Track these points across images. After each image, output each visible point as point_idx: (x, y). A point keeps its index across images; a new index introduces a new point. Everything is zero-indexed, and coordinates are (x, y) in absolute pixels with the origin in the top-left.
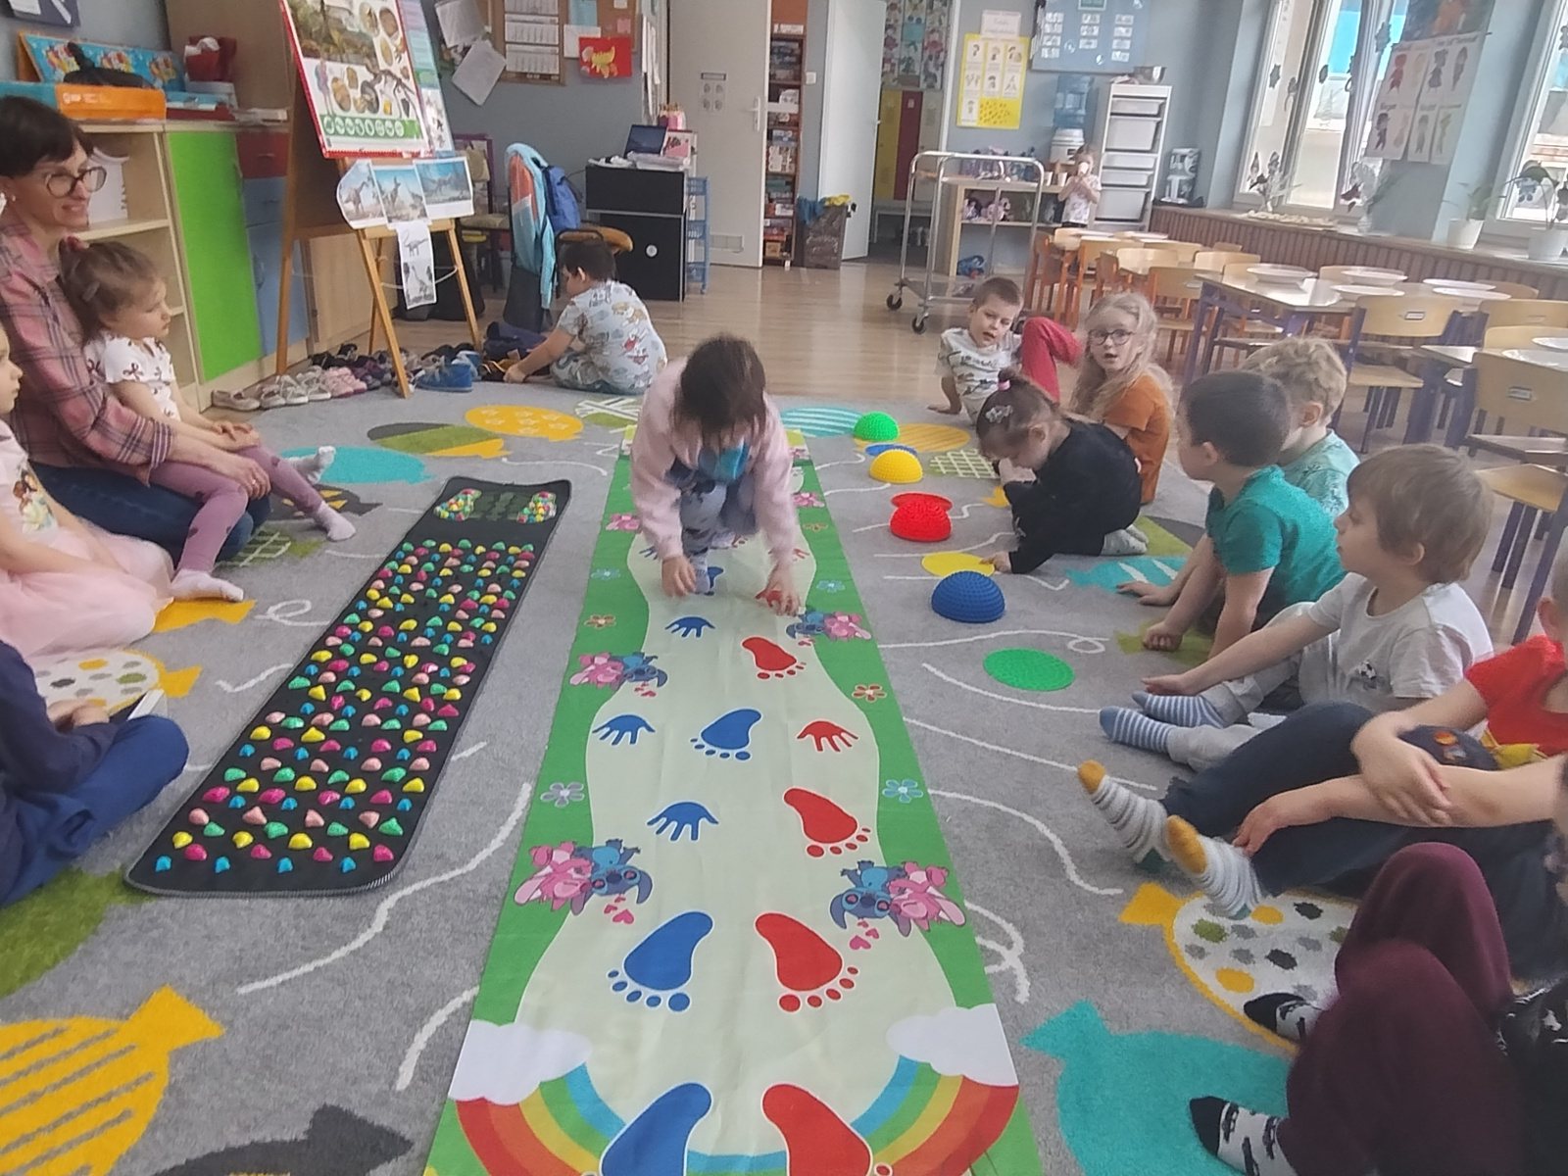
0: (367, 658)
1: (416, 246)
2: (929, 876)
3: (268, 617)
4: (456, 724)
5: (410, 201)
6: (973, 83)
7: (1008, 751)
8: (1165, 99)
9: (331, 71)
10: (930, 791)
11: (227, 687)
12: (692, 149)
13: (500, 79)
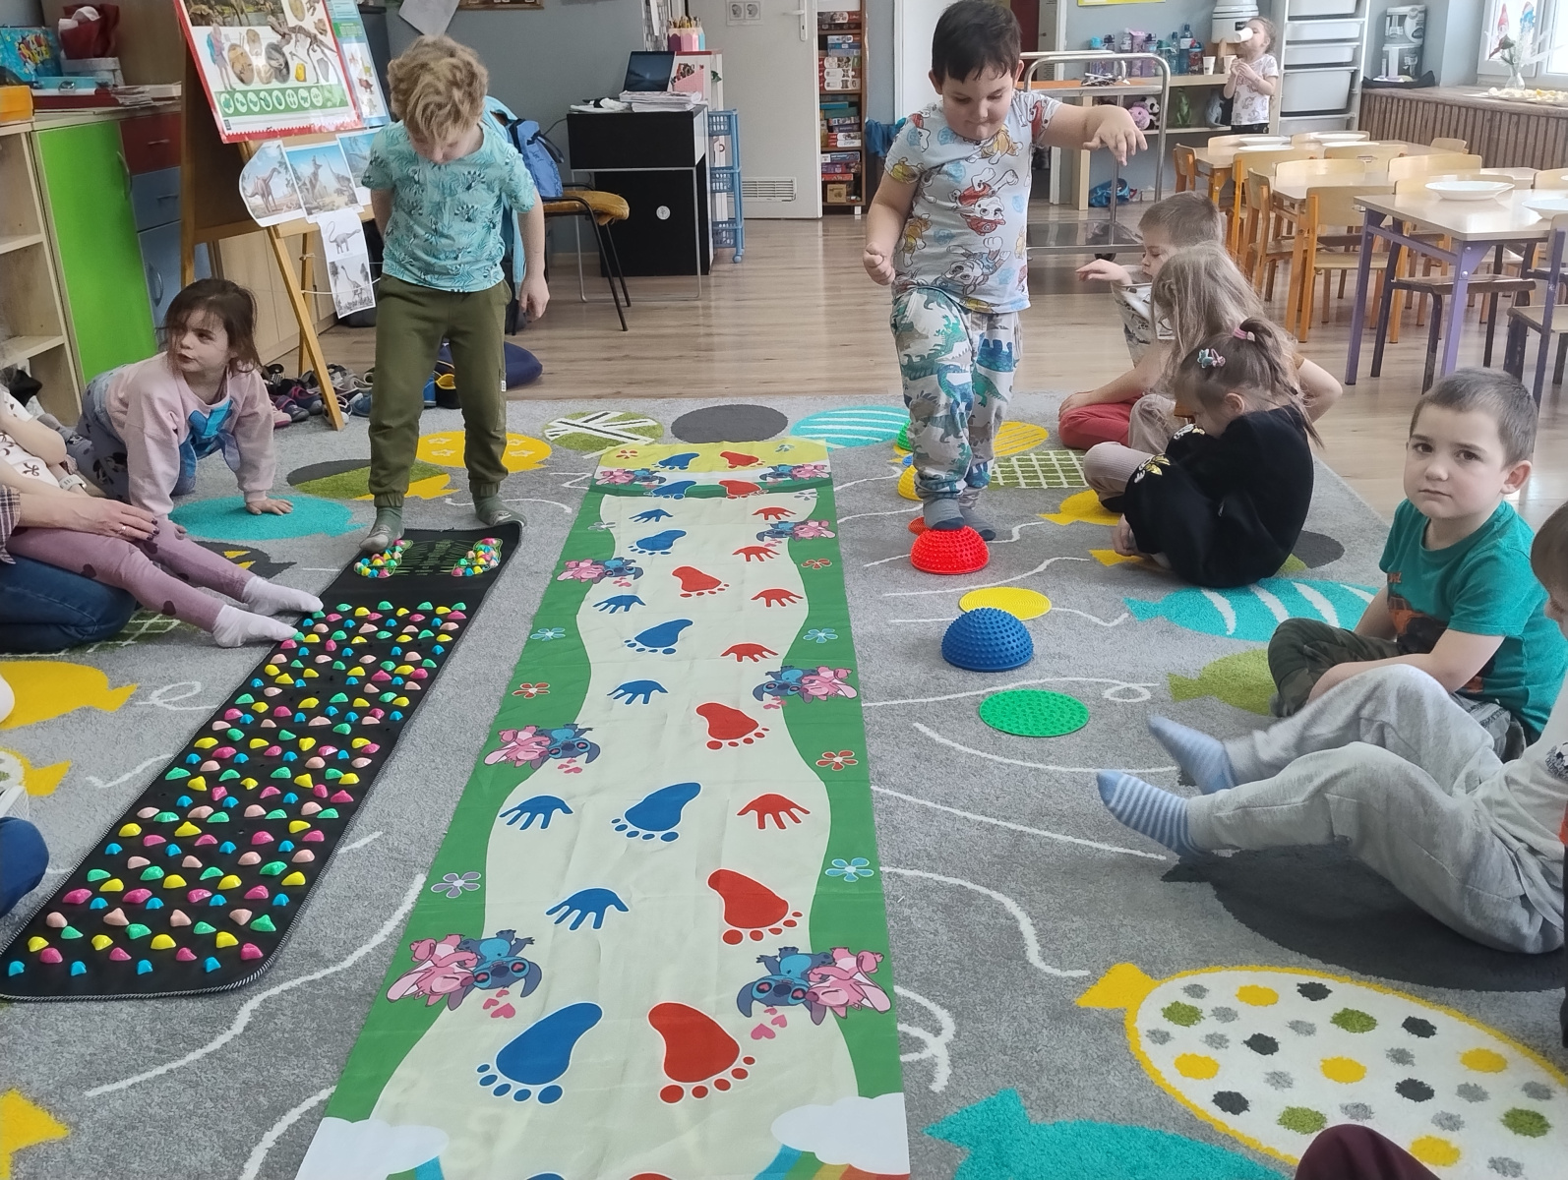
0: (257, 743)
2: (859, 962)
3: (150, 703)
4: (349, 812)
5: (334, 185)
9: (227, 39)
11: (97, 782)
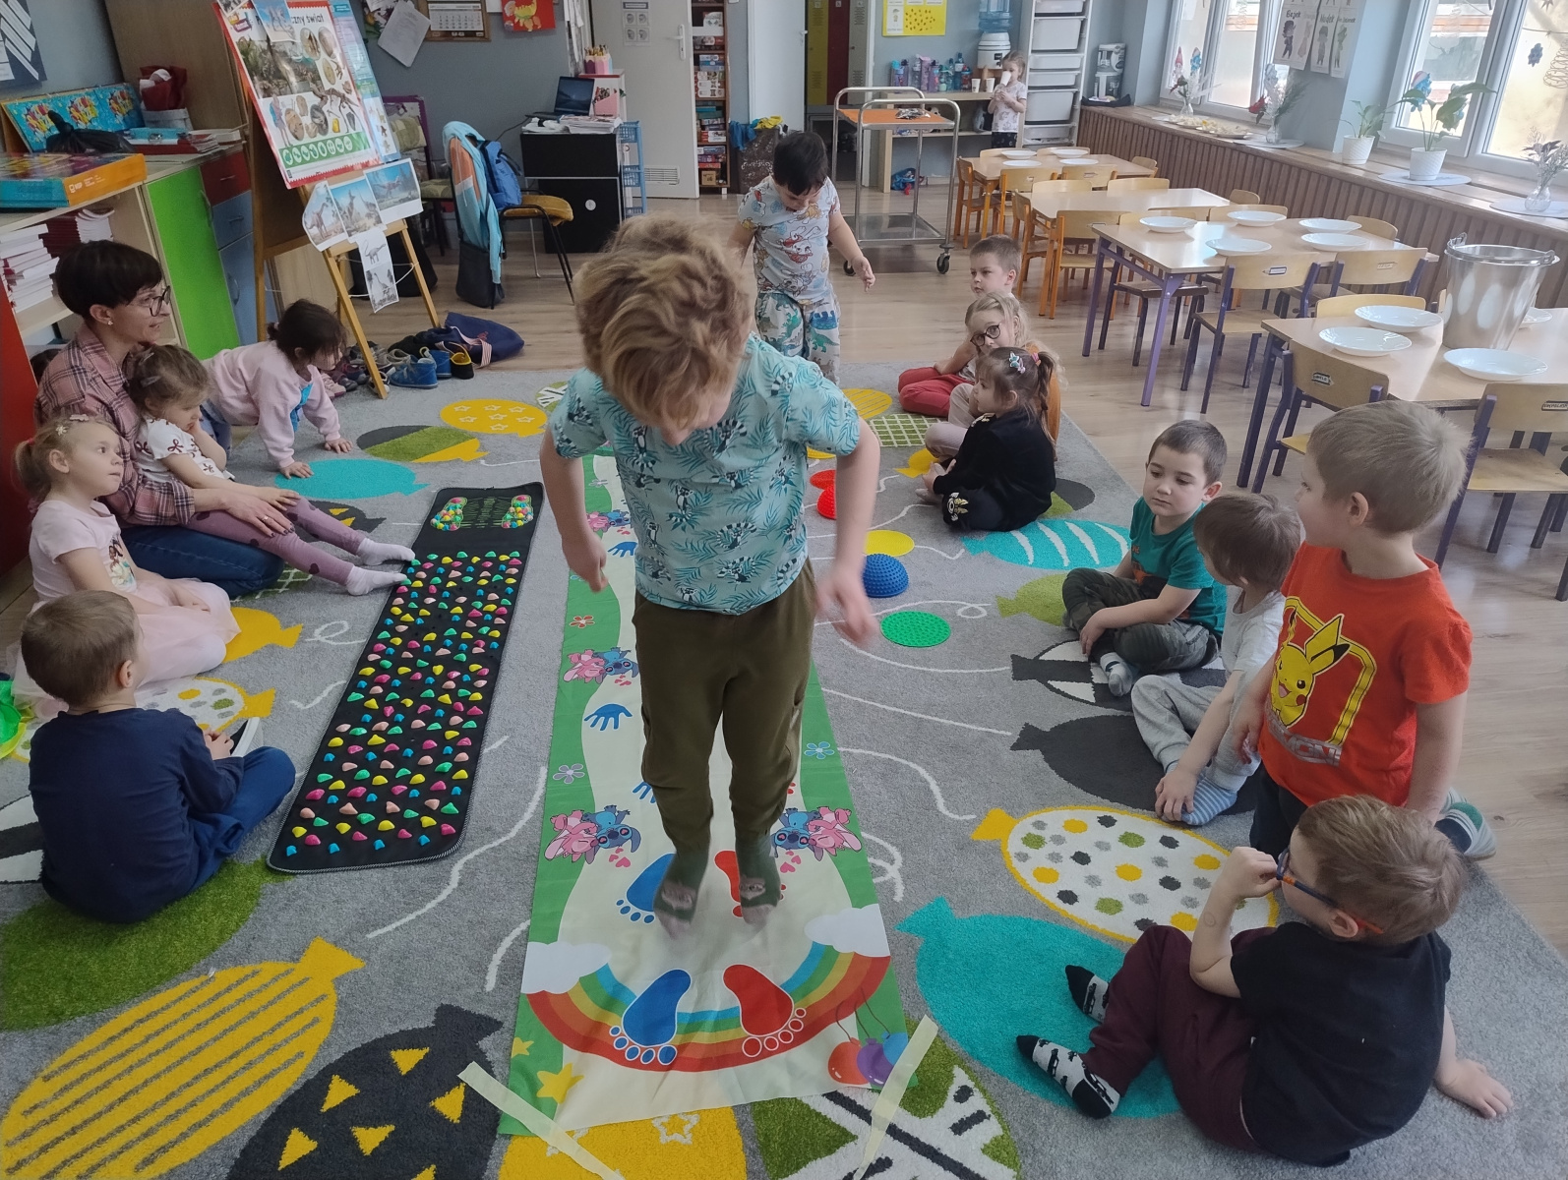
0: (403, 670)
1: (375, 254)
2: (837, 817)
3: (316, 638)
4: (482, 721)
7: (902, 711)
10: (842, 749)
11: (299, 705)
13: (425, 40)
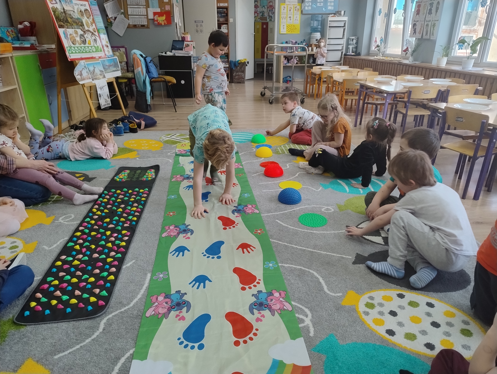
0: (93, 233)
1: (102, 88)
2: (280, 294)
3: (59, 221)
4: (124, 254)
6: (284, 19)
7: (304, 248)
8: (346, 21)
10: (280, 265)
11: (46, 248)
12: (194, 47)
13: (128, 27)
